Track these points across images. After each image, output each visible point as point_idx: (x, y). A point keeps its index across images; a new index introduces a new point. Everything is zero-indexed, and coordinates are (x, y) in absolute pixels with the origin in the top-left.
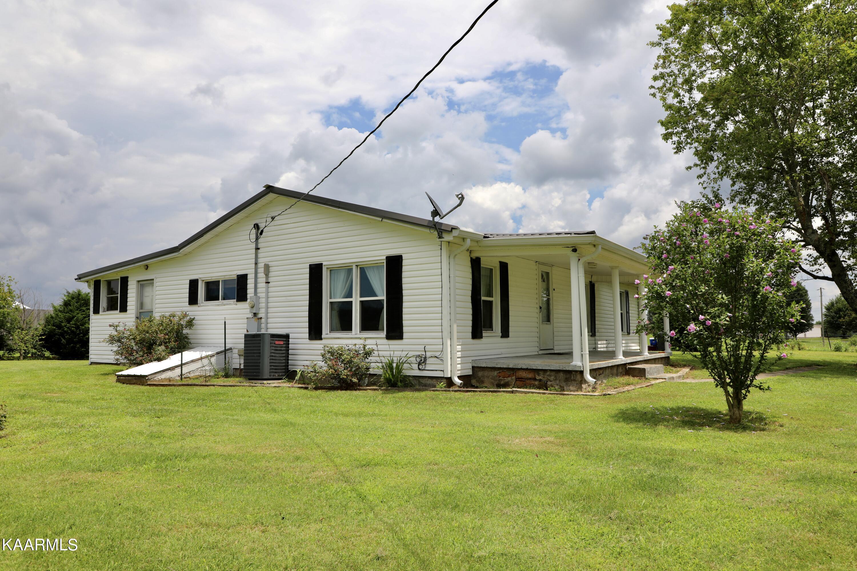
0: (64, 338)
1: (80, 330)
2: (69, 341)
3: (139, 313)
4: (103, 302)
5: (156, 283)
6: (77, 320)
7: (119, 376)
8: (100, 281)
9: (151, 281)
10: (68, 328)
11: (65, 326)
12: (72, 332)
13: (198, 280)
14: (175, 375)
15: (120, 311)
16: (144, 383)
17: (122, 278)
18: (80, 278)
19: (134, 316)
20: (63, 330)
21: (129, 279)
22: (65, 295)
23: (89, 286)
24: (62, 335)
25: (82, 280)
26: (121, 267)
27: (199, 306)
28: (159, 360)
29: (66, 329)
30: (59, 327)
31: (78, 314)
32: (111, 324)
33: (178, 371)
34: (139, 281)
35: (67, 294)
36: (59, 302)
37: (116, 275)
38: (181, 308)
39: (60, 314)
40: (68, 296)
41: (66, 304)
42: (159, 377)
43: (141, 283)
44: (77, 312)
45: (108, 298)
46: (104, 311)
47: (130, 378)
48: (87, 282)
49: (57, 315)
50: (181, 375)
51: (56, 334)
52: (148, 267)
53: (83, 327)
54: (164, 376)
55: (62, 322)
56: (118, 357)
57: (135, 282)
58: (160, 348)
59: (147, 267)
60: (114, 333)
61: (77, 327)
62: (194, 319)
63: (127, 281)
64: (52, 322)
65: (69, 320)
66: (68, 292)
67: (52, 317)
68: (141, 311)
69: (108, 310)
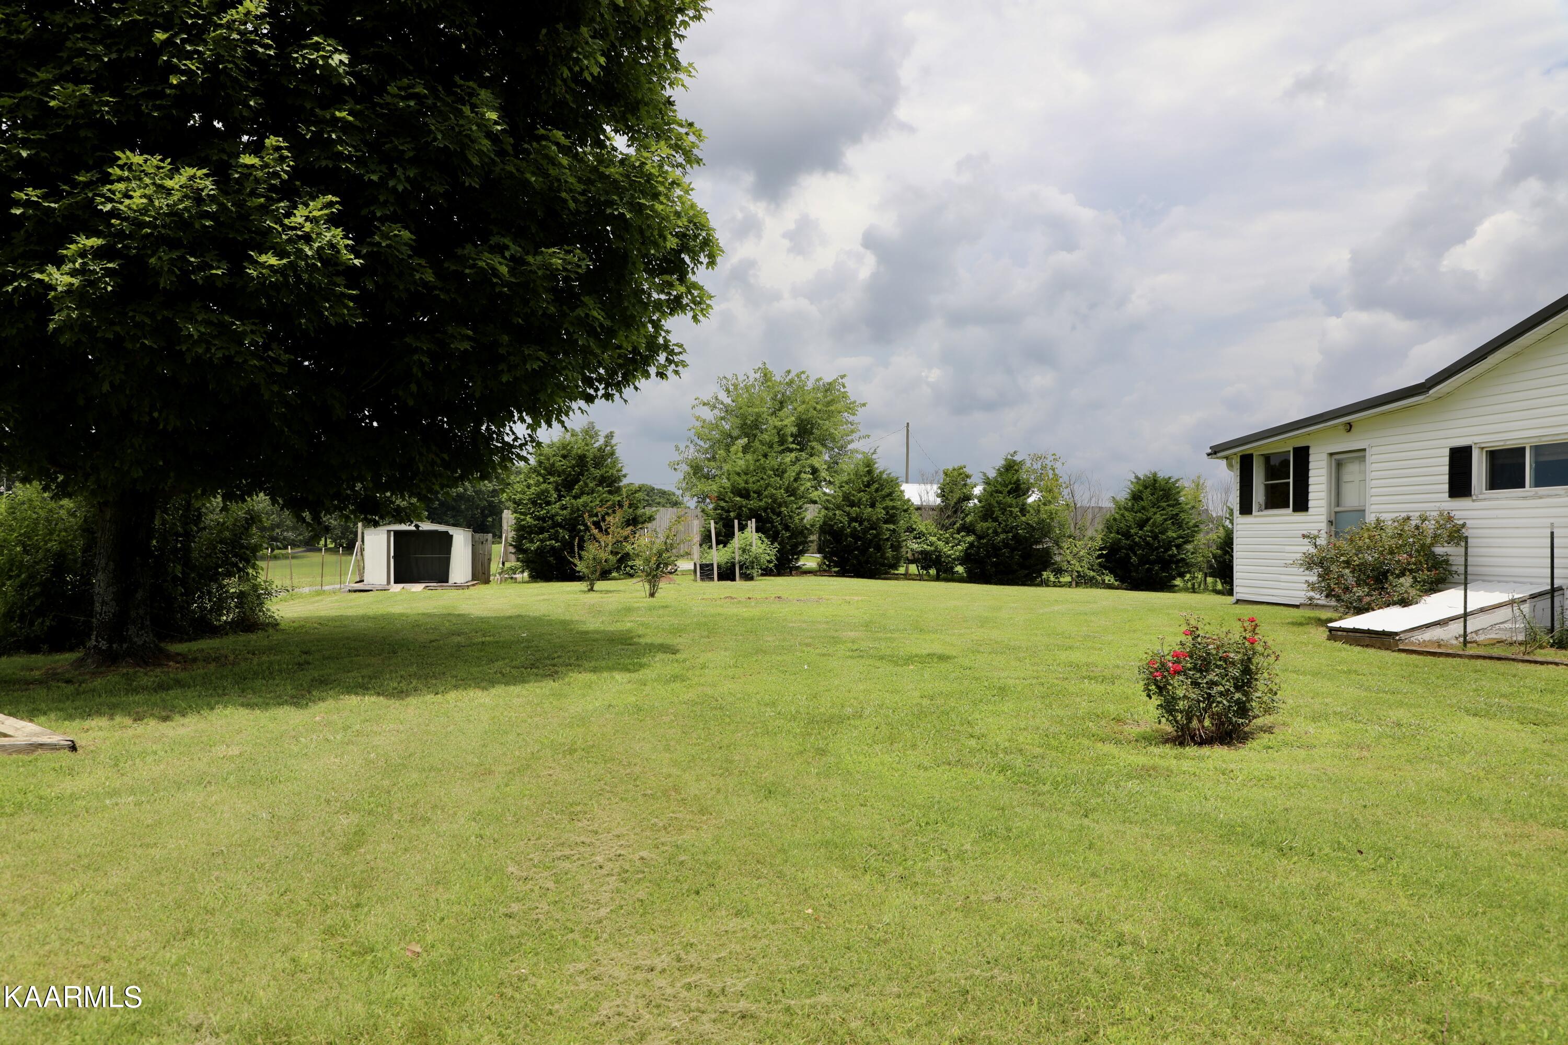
0: (1135, 555)
1: (1159, 542)
2: (1143, 560)
3: (1333, 514)
4: (1259, 495)
5: (1370, 457)
6: (1154, 524)
7: (1331, 630)
8: (1251, 456)
9: (1360, 454)
10: (1140, 537)
11: (1136, 534)
12: (1148, 544)
13: (1470, 447)
14: (1450, 636)
15: (1295, 510)
16: (1390, 645)
17: (1296, 450)
18: (1215, 453)
19: (1324, 518)
20: (1133, 540)
21: (1311, 451)
22: (1132, 482)
23: (1230, 466)
24: (1131, 548)
25: (1219, 455)
26: (1298, 429)
27: (1474, 501)
28: (1404, 602)
29: (1137, 539)
30: (1127, 535)
31: (1155, 513)
32: (1305, 532)
33: (1456, 628)
34: (1331, 454)
35: (1134, 480)
36: (1123, 495)
37: (1285, 445)
38: (1438, 504)
39: (1126, 514)
40: (1137, 483)
41: (1136, 497)
42: (1419, 637)
43: (1337, 457)
44: (1154, 510)
45: (1266, 486)
46: (1260, 510)
47: (1358, 635)
48: (1227, 458)
49: (1123, 515)
50: (1465, 635)
51: (1122, 548)
52: (1351, 426)
53: (1164, 537)
54: (1428, 635)
55: (1130, 527)
56: (1312, 594)
57: (1325, 456)
58: (1402, 580)
59: (1349, 427)
60: (1312, 550)
61: (1155, 537)
62: (1464, 525)
63: (1308, 455)
64: (1115, 528)
65: (1141, 525)
66: (1137, 478)
67: (1115, 519)
68: (1337, 509)
69: (1267, 507)
